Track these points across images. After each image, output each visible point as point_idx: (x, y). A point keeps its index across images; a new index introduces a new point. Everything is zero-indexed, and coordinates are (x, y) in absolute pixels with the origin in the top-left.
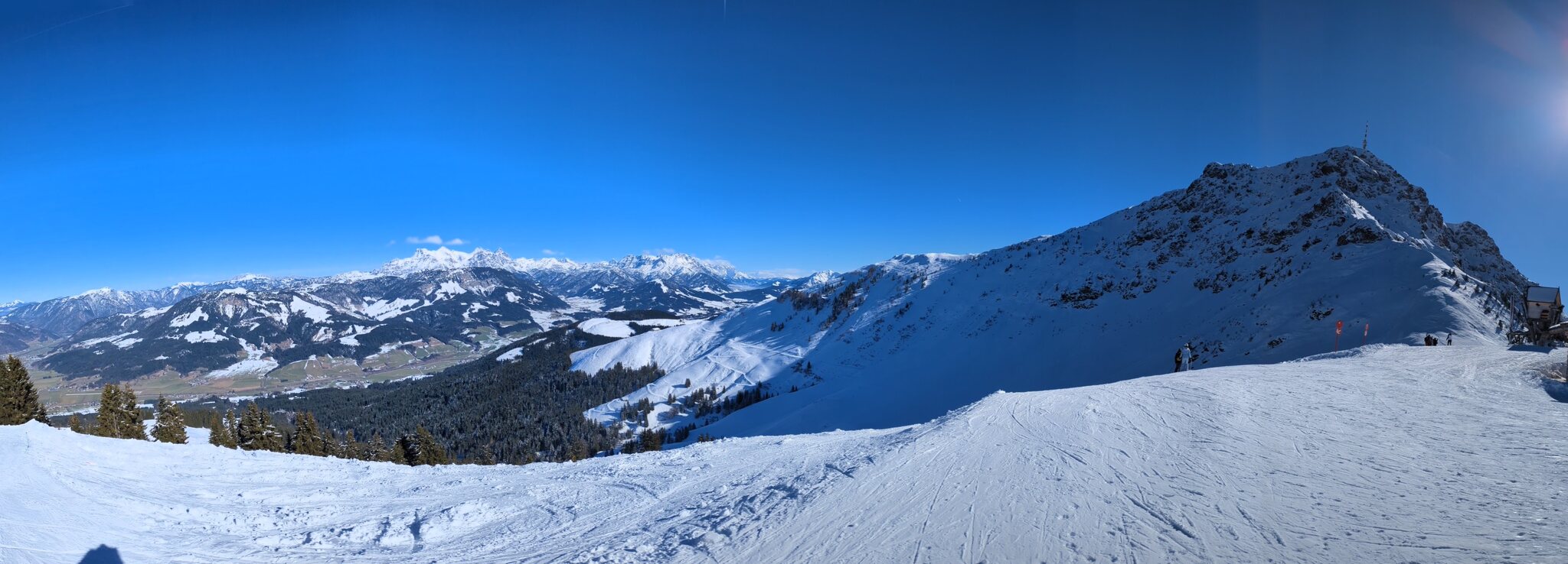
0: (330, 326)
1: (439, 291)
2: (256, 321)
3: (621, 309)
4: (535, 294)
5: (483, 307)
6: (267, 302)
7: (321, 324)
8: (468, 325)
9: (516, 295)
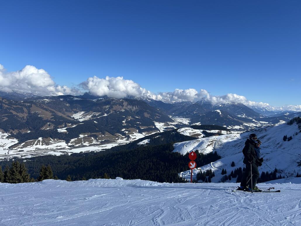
3: (198, 124)
4: (157, 114)
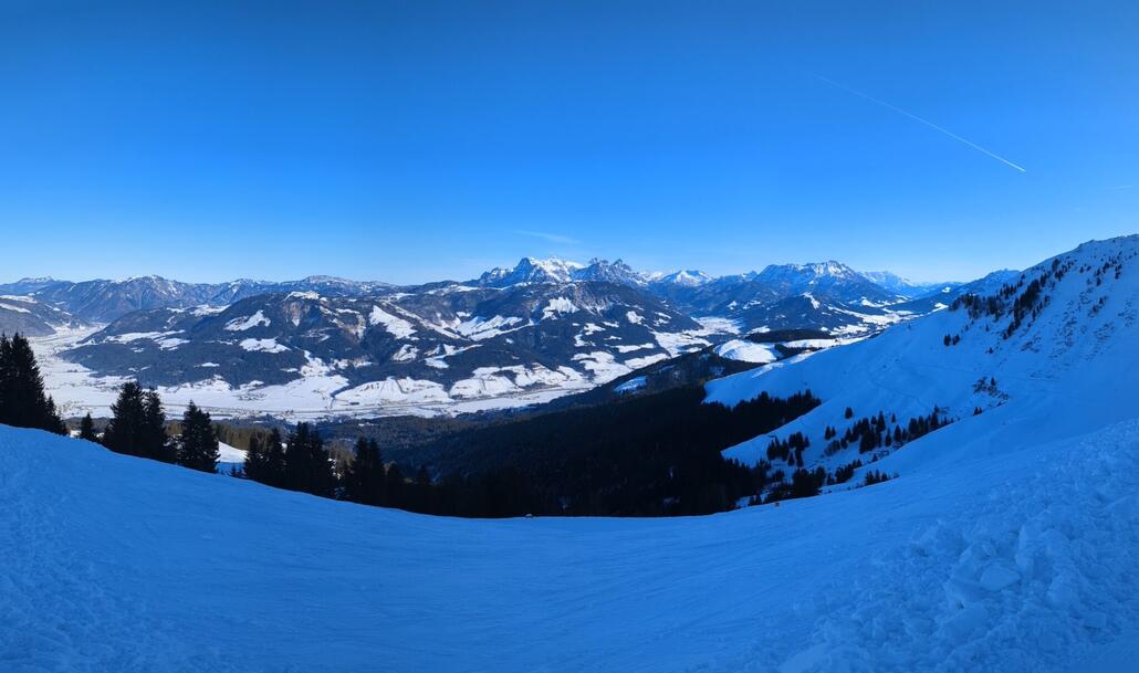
0: (414, 344)
1: (547, 308)
2: (327, 332)
3: (764, 330)
5: (598, 329)
6: (341, 311)
7: (403, 341)
8: (581, 350)
9: (638, 314)
